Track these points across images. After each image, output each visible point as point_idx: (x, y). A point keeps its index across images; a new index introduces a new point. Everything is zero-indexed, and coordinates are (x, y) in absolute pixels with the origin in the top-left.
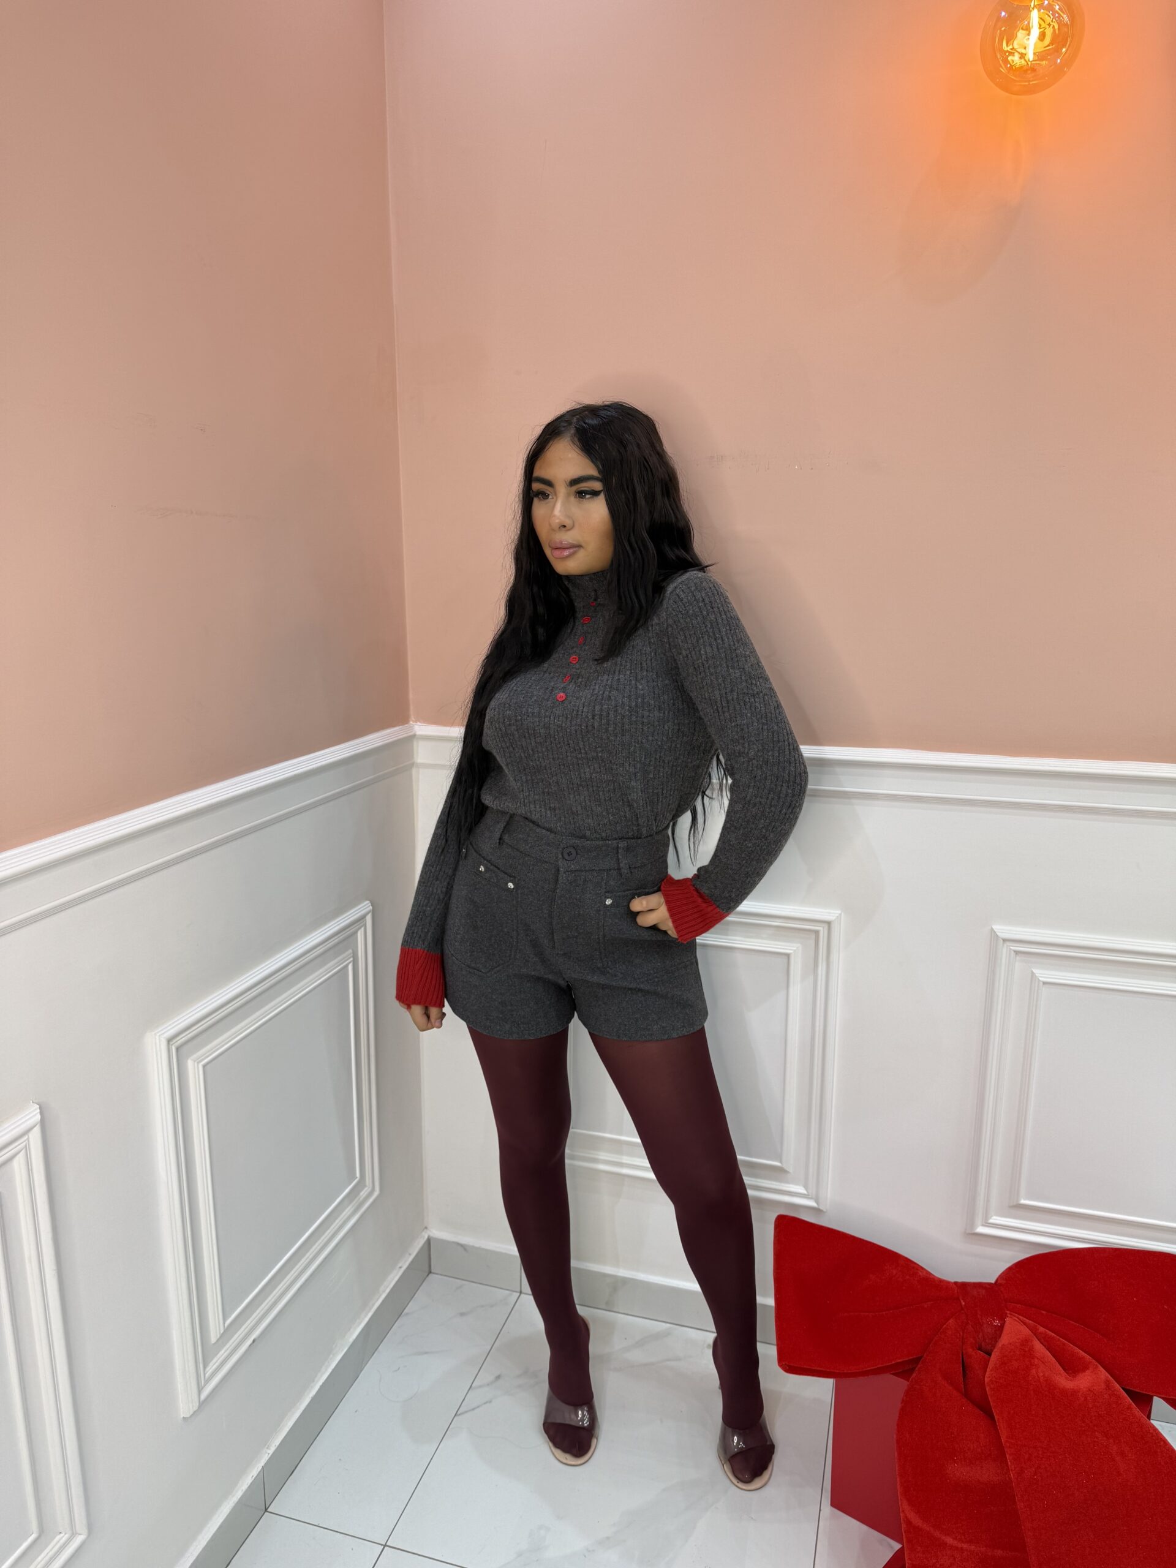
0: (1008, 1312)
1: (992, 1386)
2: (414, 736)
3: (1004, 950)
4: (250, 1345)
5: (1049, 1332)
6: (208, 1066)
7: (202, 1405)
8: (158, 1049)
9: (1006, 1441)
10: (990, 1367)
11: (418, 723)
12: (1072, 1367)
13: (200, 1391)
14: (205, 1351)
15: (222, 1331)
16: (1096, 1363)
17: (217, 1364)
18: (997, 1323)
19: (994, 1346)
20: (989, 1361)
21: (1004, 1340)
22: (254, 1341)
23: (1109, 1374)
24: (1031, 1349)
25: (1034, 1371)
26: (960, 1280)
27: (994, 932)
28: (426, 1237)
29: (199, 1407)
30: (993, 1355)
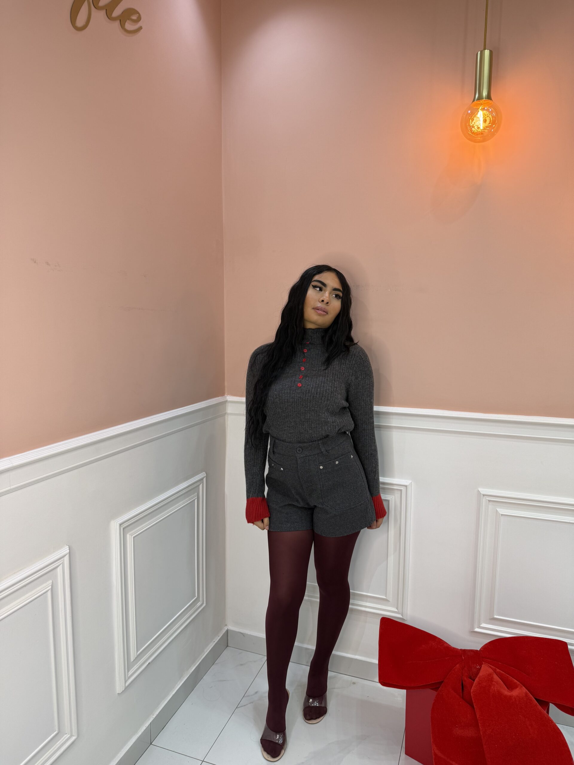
0: (483, 662)
1: (474, 693)
2: (227, 401)
3: (484, 500)
4: (147, 665)
5: (501, 672)
6: (135, 538)
7: (126, 688)
8: (116, 528)
9: (479, 718)
10: (474, 685)
11: (229, 396)
12: (511, 687)
13: (125, 682)
14: (128, 665)
15: (136, 656)
16: (522, 685)
17: (133, 671)
18: (478, 667)
19: (476, 677)
20: (473, 683)
21: (481, 674)
22: (149, 663)
23: (527, 690)
24: (492, 678)
25: (492, 687)
26: (463, 648)
27: (479, 491)
28: (226, 629)
29: (125, 689)
30: (475, 681)
